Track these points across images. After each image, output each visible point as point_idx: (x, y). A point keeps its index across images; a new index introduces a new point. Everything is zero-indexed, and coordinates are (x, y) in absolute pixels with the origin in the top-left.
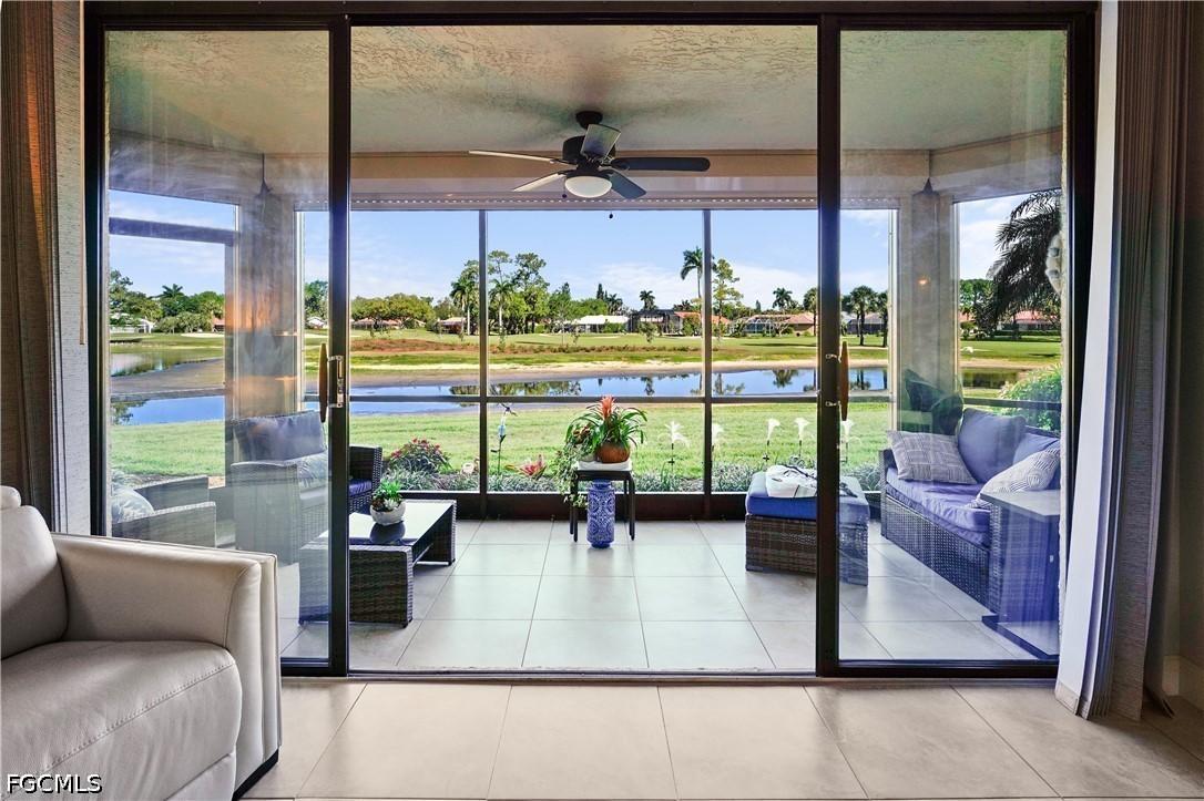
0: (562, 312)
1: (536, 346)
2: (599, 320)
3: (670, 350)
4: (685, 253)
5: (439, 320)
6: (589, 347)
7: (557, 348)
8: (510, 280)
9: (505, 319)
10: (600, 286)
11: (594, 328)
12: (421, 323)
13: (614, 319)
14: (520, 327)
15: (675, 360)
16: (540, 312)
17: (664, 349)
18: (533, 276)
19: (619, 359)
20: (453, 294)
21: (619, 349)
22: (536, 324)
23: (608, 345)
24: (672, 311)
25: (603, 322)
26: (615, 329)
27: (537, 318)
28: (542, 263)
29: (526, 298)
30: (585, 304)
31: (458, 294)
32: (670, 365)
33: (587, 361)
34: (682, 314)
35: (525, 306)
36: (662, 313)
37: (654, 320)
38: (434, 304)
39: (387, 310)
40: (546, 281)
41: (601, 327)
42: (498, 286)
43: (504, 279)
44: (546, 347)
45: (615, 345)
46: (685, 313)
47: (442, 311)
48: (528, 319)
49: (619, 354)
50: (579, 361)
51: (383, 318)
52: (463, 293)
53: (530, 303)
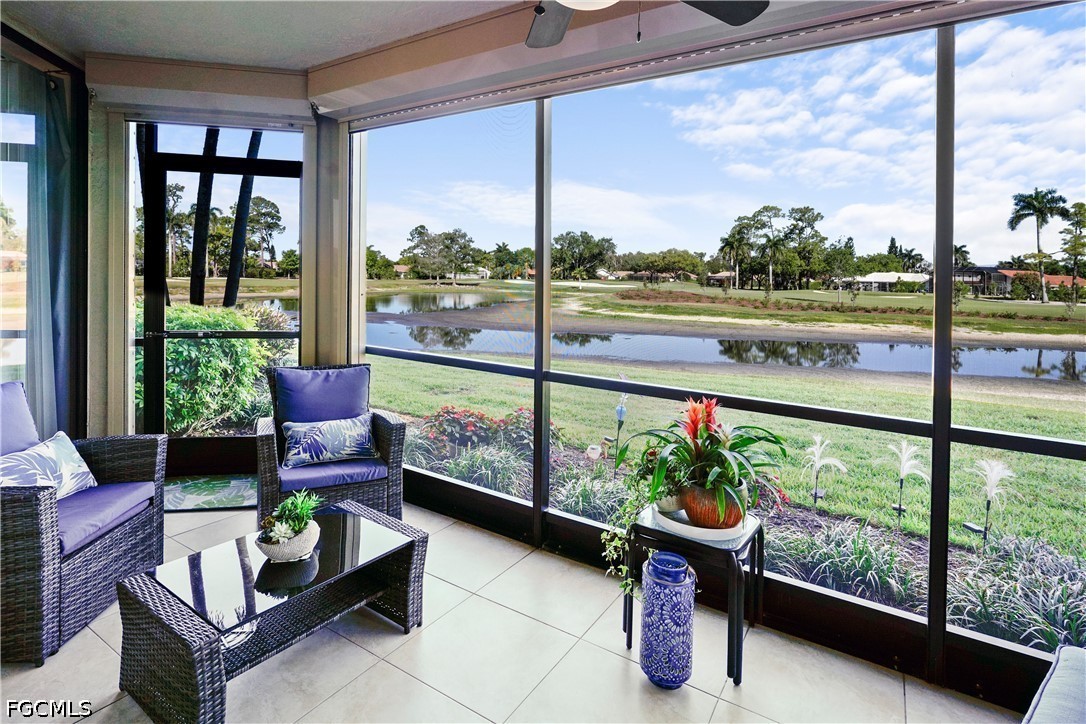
0: (839, 268)
1: (805, 304)
2: (890, 277)
3: (987, 316)
4: (1016, 197)
5: (710, 274)
6: (869, 307)
7: (829, 306)
8: (782, 235)
9: (775, 274)
10: (893, 240)
11: (883, 286)
12: (693, 276)
13: (908, 277)
14: (793, 283)
15: (993, 328)
16: (816, 268)
17: (978, 314)
18: (808, 231)
19: (910, 322)
20: (722, 249)
21: (911, 311)
22: (812, 280)
23: (895, 305)
24: (995, 269)
25: (894, 280)
26: (910, 288)
27: (813, 274)
28: (819, 216)
29: (799, 253)
30: (872, 259)
31: (727, 249)
32: (985, 335)
33: (867, 323)
34: (1010, 273)
35: (799, 262)
36: (979, 271)
37: (967, 279)
38: (707, 259)
39: (661, 264)
40: (823, 235)
41: (892, 285)
42: (769, 240)
43: (776, 233)
44: (816, 304)
45: (906, 306)
46: (1015, 272)
47: (714, 266)
48: (802, 275)
49: (910, 316)
50: (856, 322)
51: (658, 271)
52: (732, 248)
53: (804, 258)
